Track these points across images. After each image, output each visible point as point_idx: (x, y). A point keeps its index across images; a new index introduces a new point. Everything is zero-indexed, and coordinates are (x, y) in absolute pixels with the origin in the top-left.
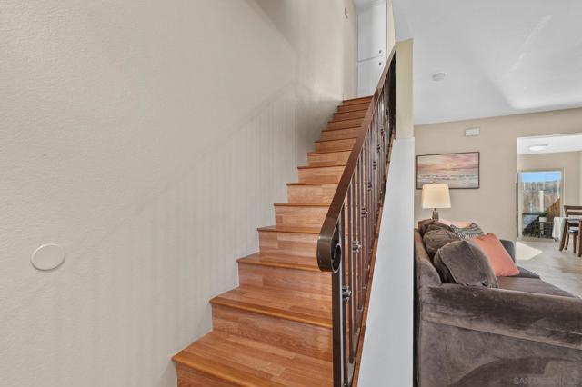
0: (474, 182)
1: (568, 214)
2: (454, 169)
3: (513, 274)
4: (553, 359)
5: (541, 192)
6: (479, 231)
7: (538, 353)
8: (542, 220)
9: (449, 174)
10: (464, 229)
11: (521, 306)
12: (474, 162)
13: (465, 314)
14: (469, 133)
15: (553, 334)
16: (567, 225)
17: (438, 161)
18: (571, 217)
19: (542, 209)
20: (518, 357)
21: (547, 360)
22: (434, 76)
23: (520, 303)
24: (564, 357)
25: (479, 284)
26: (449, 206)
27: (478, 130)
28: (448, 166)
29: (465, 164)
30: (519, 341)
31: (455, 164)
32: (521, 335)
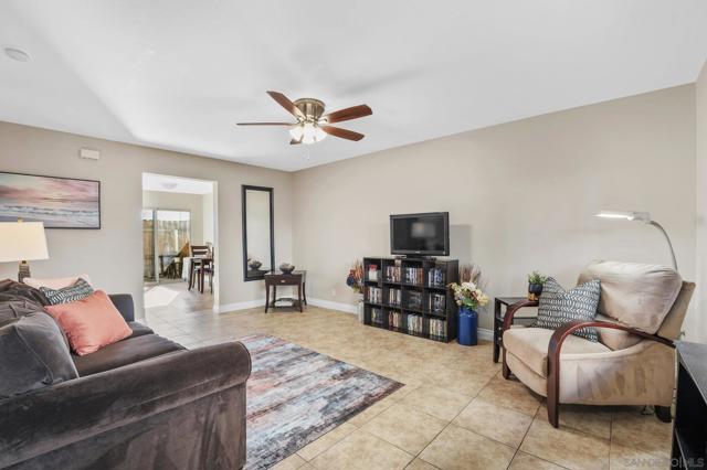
0: (94, 221)
1: (194, 253)
2: (63, 201)
3: (126, 336)
4: (134, 437)
5: (176, 232)
6: (86, 290)
7: (118, 440)
8: (177, 260)
9: (57, 207)
10: (62, 291)
11: (95, 394)
12: (94, 194)
13: (7, 446)
14: (85, 153)
15: (130, 412)
16: (193, 264)
17: (39, 186)
18: (197, 256)
19: (177, 250)
20: (95, 458)
21: (127, 442)
22: (7, 49)
23: (93, 391)
24: (145, 429)
25: (38, 385)
26: (46, 257)
27: (97, 153)
28: (55, 195)
29: (81, 195)
30: (96, 438)
31: (65, 194)
32: (96, 430)
